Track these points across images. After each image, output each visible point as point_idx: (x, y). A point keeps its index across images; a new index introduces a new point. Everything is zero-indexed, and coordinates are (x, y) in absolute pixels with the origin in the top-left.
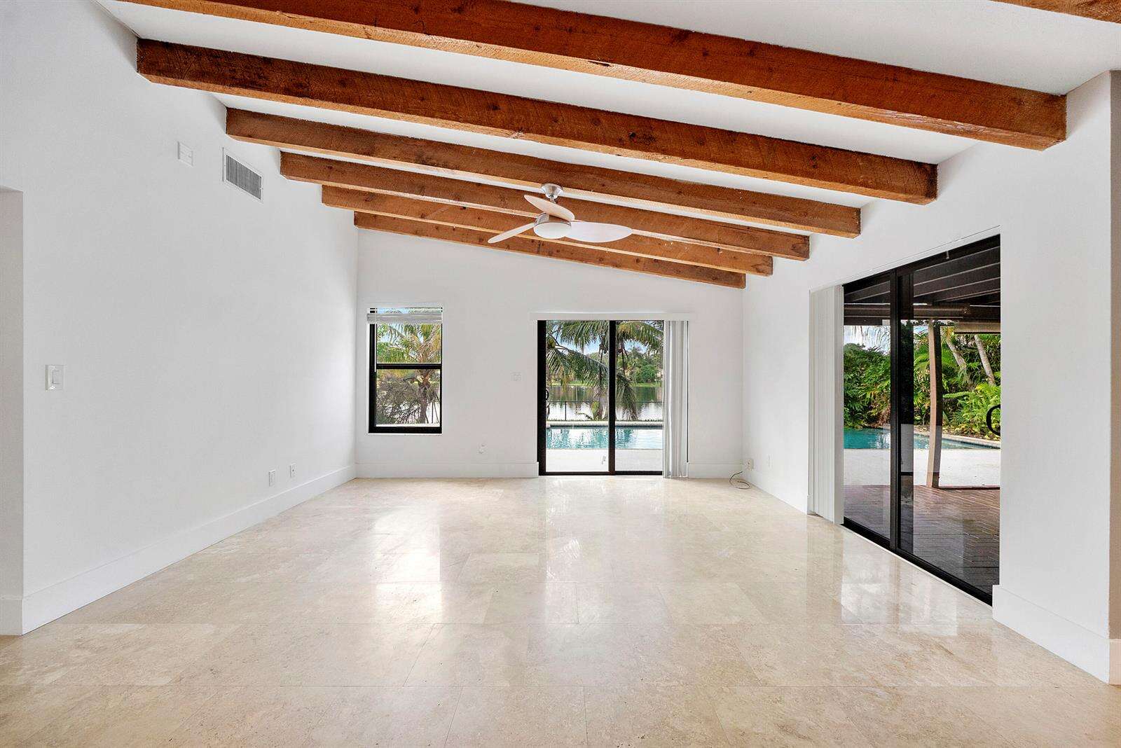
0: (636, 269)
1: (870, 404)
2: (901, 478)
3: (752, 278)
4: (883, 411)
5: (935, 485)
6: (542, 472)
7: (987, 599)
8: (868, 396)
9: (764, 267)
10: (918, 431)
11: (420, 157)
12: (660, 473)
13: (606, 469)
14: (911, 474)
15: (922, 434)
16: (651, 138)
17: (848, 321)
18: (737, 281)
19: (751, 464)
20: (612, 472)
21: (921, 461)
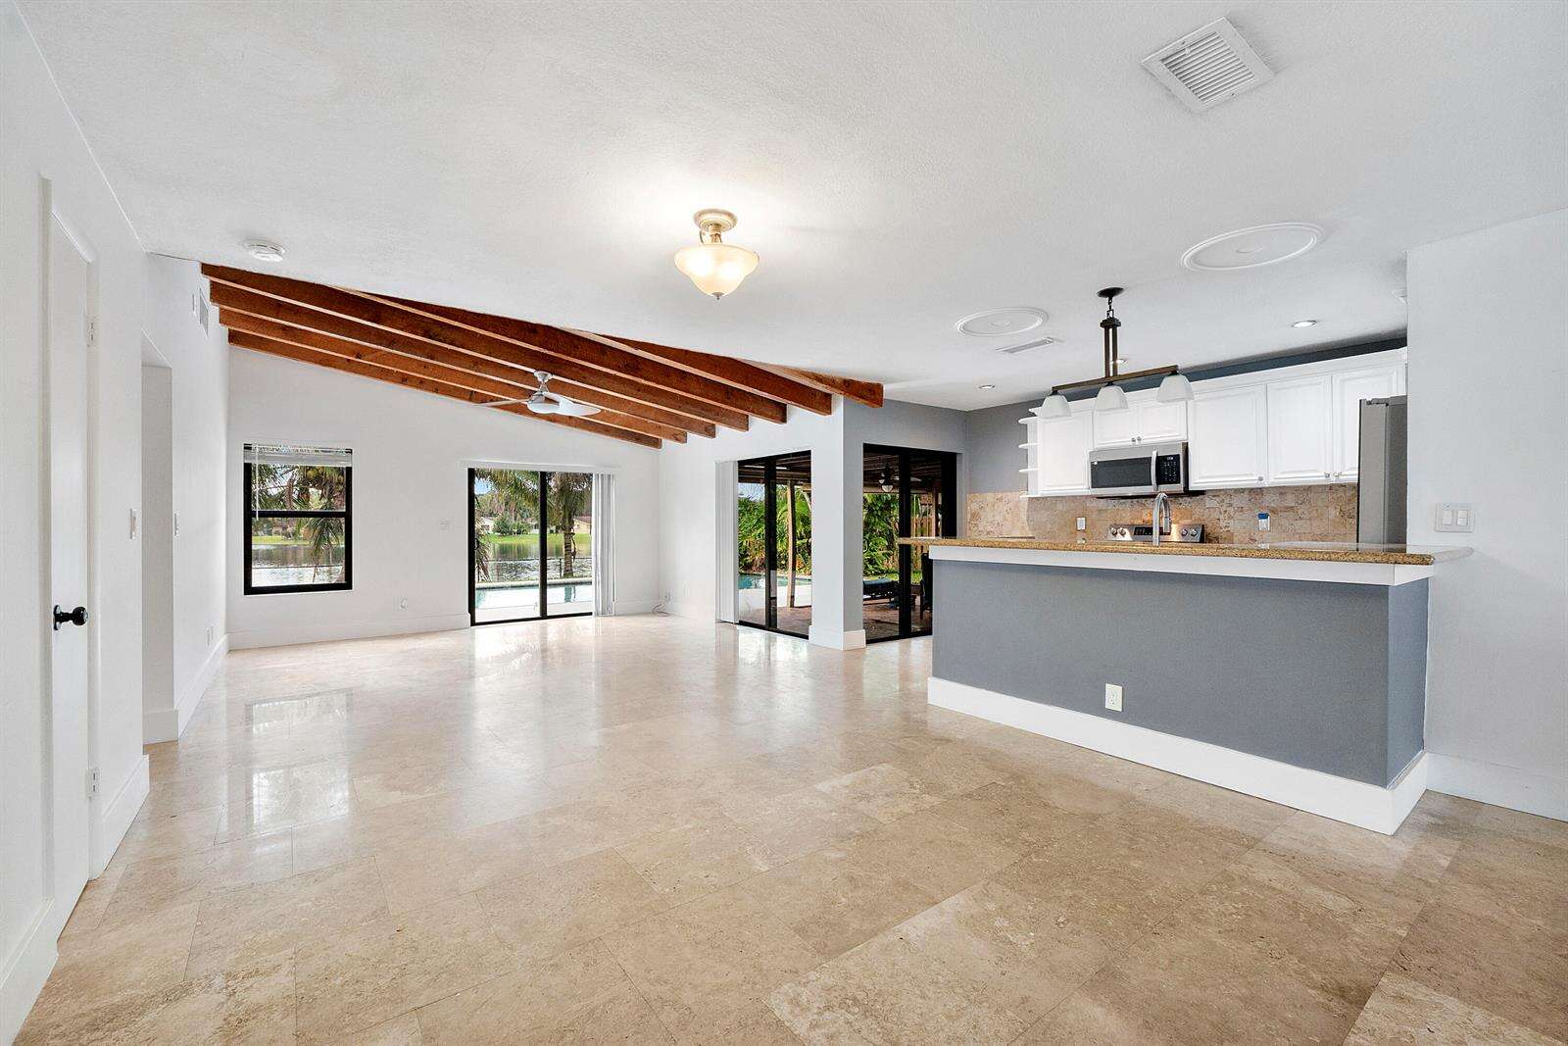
0: (569, 425)
1: (745, 552)
2: (771, 600)
3: (667, 443)
4: (757, 558)
5: (792, 606)
6: (473, 623)
7: (807, 637)
8: (744, 544)
9: (680, 438)
10: (779, 573)
11: (426, 331)
12: (591, 614)
13: (539, 615)
14: (775, 598)
15: (782, 575)
16: (638, 369)
17: (741, 480)
18: (656, 443)
19: (668, 598)
20: (544, 616)
21: (782, 594)
